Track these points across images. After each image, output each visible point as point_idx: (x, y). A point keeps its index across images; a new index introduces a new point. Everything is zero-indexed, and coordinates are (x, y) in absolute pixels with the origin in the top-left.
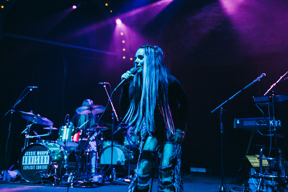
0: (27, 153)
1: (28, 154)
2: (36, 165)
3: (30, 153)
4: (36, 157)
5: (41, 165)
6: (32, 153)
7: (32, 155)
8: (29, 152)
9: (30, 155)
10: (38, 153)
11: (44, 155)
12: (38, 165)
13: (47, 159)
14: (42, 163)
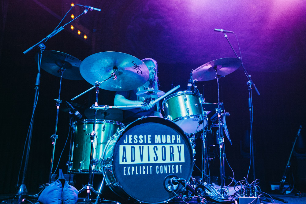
0: (130, 139)
1: (133, 140)
2: (154, 165)
3: (138, 139)
4: (151, 147)
5: (167, 164)
6: (143, 139)
7: (143, 143)
8: (135, 137)
9: (138, 143)
10: (157, 138)
11: (171, 143)
12: (159, 165)
13: (180, 152)
14: (168, 161)
